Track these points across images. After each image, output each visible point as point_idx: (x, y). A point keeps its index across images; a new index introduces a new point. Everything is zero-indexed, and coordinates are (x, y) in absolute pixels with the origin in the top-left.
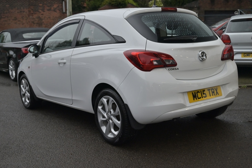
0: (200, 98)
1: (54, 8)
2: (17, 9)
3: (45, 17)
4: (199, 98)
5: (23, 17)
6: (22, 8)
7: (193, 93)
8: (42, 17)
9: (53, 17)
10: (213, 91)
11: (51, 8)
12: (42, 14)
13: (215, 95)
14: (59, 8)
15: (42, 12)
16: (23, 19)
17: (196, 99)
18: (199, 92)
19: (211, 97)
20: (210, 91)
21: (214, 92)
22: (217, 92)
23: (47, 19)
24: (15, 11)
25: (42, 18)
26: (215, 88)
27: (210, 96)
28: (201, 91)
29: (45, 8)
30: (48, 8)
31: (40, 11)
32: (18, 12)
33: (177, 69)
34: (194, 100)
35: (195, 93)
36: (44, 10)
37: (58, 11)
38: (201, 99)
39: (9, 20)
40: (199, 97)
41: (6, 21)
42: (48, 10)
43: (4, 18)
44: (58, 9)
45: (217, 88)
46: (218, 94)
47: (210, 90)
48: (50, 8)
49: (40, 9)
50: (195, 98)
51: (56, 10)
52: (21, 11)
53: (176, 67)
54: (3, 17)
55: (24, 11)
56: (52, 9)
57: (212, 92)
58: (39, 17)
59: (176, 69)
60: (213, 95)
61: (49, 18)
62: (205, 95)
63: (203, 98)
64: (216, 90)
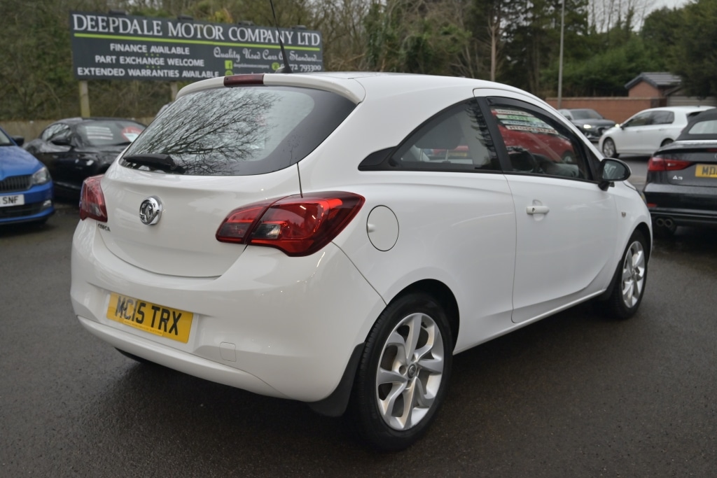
0: (129, 317)
4: (125, 317)
7: (120, 300)
10: (165, 316)
17: (121, 316)
18: (132, 304)
20: (157, 312)
21: (166, 321)
22: (175, 326)
26: (174, 315)
27: (152, 326)
28: (136, 304)
33: (107, 228)
34: (116, 314)
35: (124, 300)
38: (130, 321)
40: (128, 314)
46: (176, 333)
47: (159, 310)
50: (119, 312)
53: (107, 225)
57: (162, 319)
60: (160, 328)
62: (140, 317)
63: (135, 323)
64: (176, 321)
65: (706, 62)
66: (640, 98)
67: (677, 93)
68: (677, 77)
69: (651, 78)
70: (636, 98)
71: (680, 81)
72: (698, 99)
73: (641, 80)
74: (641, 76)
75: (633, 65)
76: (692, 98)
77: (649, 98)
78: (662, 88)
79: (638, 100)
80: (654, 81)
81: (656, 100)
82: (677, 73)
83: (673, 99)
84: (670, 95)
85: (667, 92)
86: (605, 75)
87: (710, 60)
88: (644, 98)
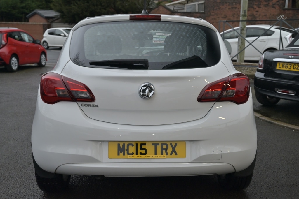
0: (133, 154)
1: (272, 3)
2: (229, 5)
3: (260, 14)
4: (128, 154)
5: (234, 14)
6: (234, 4)
7: (119, 145)
8: (256, 14)
9: (270, 14)
10: (165, 147)
11: (269, 3)
12: (257, 11)
13: (167, 154)
14: (279, 3)
15: (257, 9)
16: (234, 17)
17: (124, 154)
18: (133, 145)
19: (156, 156)
20: (158, 146)
21: (166, 150)
22: (174, 151)
23: (263, 17)
24: (226, 8)
25: (257, 16)
26: (171, 144)
27: (156, 154)
28: (137, 145)
29: (262, 3)
30: (265, 3)
31: (255, 7)
32: (229, 9)
33: (95, 105)
34: (119, 154)
35: (124, 145)
36: (260, 6)
37: (277, 7)
38: (135, 155)
39: (219, 18)
40: (130, 152)
41: (215, 19)
42: (265, 6)
43: (214, 15)
44: (278, 5)
45: (176, 144)
46: (176, 154)
47: (158, 144)
48: (267, 3)
49: (255, 5)
50: (121, 153)
51: (274, 6)
52: (232, 8)
53: (95, 103)
54: (212, 14)
55: (236, 7)
56: (271, 4)
57: (162, 149)
58: (253, 14)
59: (93, 106)
60: (162, 154)
61: (265, 15)
62: (143, 152)
63: (139, 155)
64: (174, 148)
65: (72, 6)
66: (36, 23)
67: (56, 21)
68: (57, 13)
69: (41, 13)
70: (34, 23)
71: (59, 15)
72: (69, 25)
73: (35, 14)
74: (35, 11)
75: (24, 5)
76: (66, 24)
77: (41, 23)
78: (47, 18)
79: (36, 24)
80: (43, 14)
81: (45, 25)
82: (57, 11)
83: (54, 24)
84: (52, 22)
85: (50, 20)
86: (10, 9)
87: (74, 5)
88: (38, 23)
